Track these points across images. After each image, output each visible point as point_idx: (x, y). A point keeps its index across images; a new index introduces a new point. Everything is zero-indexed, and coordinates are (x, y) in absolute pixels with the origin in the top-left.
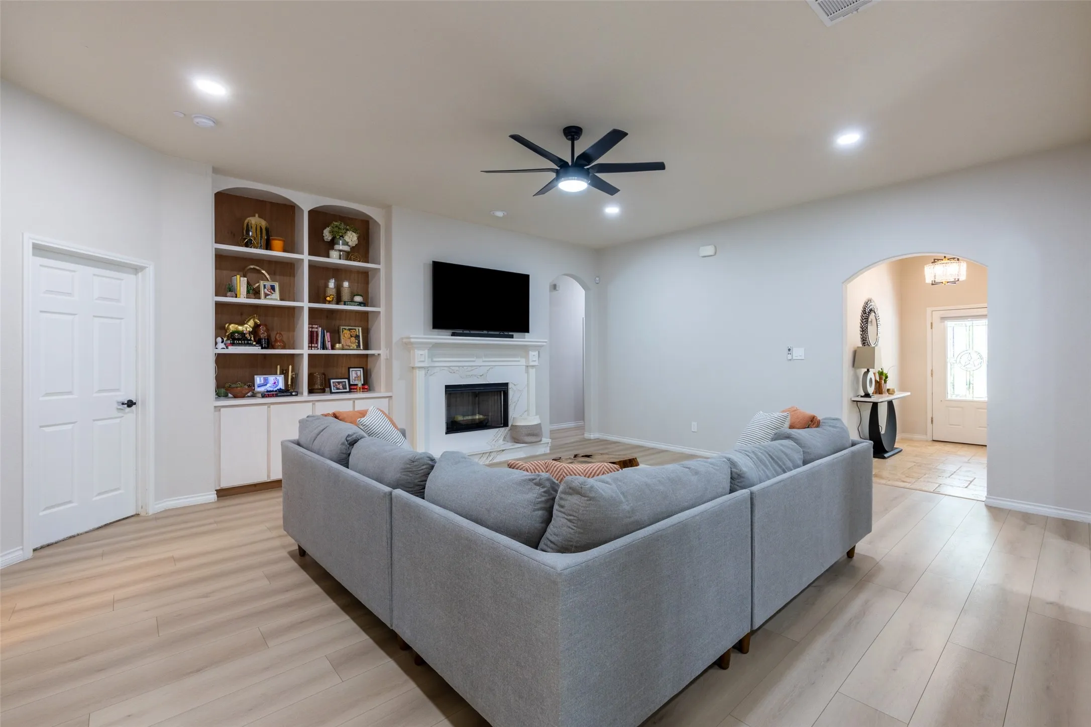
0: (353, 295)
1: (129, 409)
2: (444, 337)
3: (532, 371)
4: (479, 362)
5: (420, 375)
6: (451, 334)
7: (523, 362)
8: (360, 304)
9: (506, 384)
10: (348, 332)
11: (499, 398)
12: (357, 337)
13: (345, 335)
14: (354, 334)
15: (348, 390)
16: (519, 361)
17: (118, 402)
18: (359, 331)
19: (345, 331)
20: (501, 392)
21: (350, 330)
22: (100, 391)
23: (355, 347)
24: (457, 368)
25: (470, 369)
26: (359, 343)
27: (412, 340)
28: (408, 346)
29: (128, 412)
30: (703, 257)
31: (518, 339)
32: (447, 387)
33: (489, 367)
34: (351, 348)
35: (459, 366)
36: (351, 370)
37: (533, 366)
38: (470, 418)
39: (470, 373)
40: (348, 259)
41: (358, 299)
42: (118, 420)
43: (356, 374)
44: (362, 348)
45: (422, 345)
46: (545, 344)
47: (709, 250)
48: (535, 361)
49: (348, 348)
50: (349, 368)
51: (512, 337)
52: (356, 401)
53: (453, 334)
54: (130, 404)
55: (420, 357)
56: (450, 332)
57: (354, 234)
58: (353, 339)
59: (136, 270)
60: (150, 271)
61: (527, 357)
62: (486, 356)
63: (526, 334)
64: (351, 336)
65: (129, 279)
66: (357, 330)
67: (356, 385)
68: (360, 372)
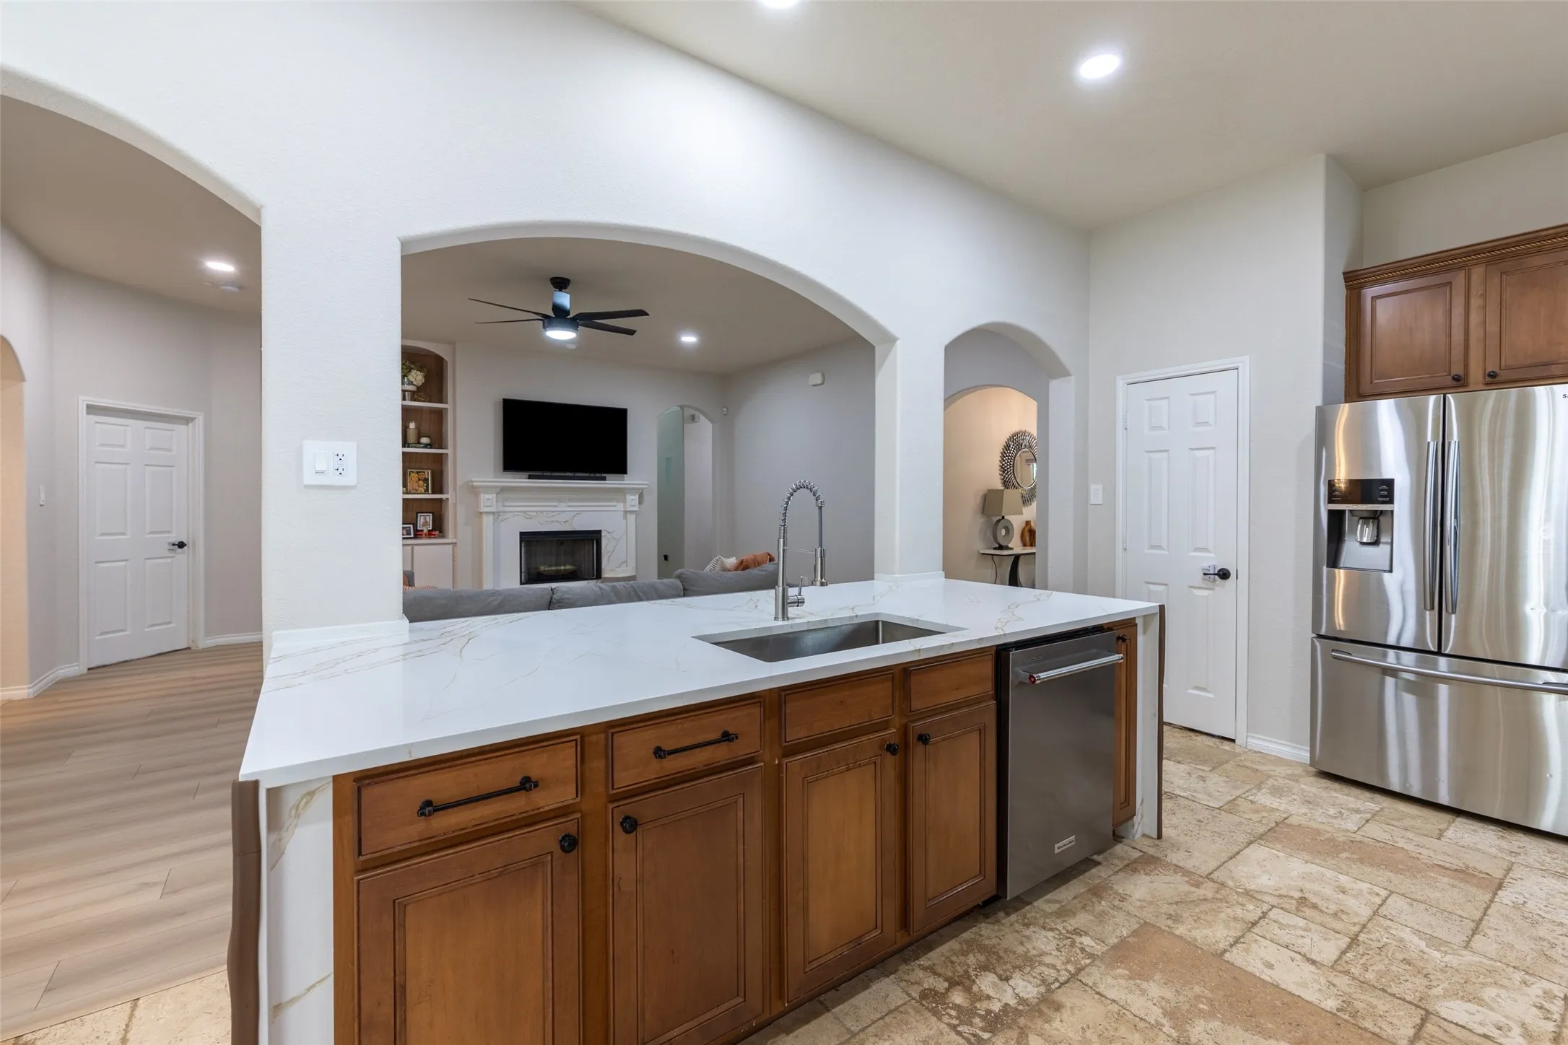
0: (419, 436)
1: (179, 550)
2: (519, 481)
3: (632, 518)
4: (563, 507)
5: (488, 521)
6: (527, 476)
7: (620, 507)
8: (426, 446)
9: (599, 532)
10: (417, 475)
11: (591, 546)
12: (426, 480)
13: (413, 479)
14: (422, 477)
15: (412, 536)
16: (615, 506)
17: (169, 543)
18: (428, 474)
19: (412, 475)
20: (593, 540)
21: (418, 473)
22: (152, 533)
23: (423, 491)
24: (535, 514)
25: (550, 514)
26: (427, 486)
27: (475, 484)
28: (474, 491)
29: (180, 553)
30: (814, 386)
31: (612, 482)
32: (522, 534)
33: (575, 513)
34: (419, 492)
35: (537, 512)
36: (419, 515)
37: (631, 512)
38: (554, 568)
39: (554, 519)
40: (413, 399)
41: (425, 440)
42: (169, 560)
43: (425, 519)
44: (430, 492)
45: (488, 489)
46: (646, 486)
47: (817, 378)
48: (634, 506)
49: (415, 492)
50: (417, 513)
51: (604, 479)
52: (415, 547)
53: (530, 477)
54: (181, 545)
55: (488, 501)
56: (526, 474)
57: (418, 373)
58: (421, 482)
59: (187, 421)
60: (200, 421)
61: (624, 501)
62: (571, 500)
63: (625, 475)
64: (419, 480)
65: (181, 429)
66: (426, 473)
67: (422, 531)
68: (429, 518)
